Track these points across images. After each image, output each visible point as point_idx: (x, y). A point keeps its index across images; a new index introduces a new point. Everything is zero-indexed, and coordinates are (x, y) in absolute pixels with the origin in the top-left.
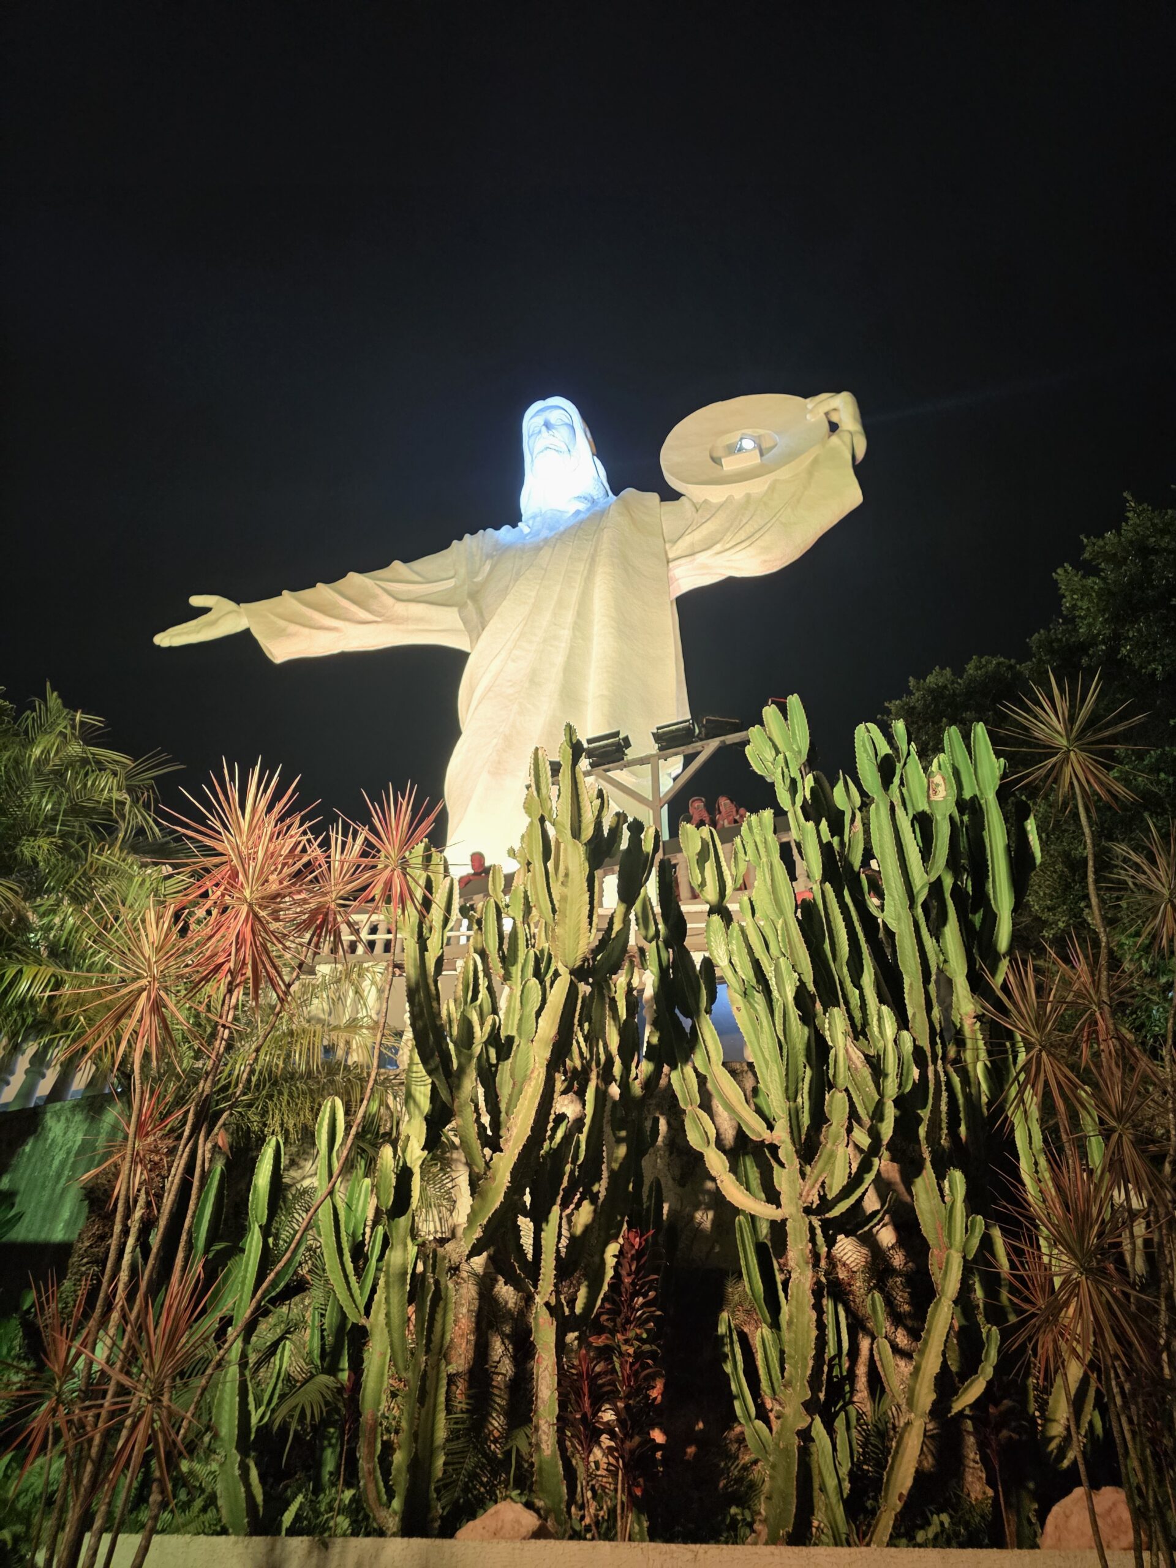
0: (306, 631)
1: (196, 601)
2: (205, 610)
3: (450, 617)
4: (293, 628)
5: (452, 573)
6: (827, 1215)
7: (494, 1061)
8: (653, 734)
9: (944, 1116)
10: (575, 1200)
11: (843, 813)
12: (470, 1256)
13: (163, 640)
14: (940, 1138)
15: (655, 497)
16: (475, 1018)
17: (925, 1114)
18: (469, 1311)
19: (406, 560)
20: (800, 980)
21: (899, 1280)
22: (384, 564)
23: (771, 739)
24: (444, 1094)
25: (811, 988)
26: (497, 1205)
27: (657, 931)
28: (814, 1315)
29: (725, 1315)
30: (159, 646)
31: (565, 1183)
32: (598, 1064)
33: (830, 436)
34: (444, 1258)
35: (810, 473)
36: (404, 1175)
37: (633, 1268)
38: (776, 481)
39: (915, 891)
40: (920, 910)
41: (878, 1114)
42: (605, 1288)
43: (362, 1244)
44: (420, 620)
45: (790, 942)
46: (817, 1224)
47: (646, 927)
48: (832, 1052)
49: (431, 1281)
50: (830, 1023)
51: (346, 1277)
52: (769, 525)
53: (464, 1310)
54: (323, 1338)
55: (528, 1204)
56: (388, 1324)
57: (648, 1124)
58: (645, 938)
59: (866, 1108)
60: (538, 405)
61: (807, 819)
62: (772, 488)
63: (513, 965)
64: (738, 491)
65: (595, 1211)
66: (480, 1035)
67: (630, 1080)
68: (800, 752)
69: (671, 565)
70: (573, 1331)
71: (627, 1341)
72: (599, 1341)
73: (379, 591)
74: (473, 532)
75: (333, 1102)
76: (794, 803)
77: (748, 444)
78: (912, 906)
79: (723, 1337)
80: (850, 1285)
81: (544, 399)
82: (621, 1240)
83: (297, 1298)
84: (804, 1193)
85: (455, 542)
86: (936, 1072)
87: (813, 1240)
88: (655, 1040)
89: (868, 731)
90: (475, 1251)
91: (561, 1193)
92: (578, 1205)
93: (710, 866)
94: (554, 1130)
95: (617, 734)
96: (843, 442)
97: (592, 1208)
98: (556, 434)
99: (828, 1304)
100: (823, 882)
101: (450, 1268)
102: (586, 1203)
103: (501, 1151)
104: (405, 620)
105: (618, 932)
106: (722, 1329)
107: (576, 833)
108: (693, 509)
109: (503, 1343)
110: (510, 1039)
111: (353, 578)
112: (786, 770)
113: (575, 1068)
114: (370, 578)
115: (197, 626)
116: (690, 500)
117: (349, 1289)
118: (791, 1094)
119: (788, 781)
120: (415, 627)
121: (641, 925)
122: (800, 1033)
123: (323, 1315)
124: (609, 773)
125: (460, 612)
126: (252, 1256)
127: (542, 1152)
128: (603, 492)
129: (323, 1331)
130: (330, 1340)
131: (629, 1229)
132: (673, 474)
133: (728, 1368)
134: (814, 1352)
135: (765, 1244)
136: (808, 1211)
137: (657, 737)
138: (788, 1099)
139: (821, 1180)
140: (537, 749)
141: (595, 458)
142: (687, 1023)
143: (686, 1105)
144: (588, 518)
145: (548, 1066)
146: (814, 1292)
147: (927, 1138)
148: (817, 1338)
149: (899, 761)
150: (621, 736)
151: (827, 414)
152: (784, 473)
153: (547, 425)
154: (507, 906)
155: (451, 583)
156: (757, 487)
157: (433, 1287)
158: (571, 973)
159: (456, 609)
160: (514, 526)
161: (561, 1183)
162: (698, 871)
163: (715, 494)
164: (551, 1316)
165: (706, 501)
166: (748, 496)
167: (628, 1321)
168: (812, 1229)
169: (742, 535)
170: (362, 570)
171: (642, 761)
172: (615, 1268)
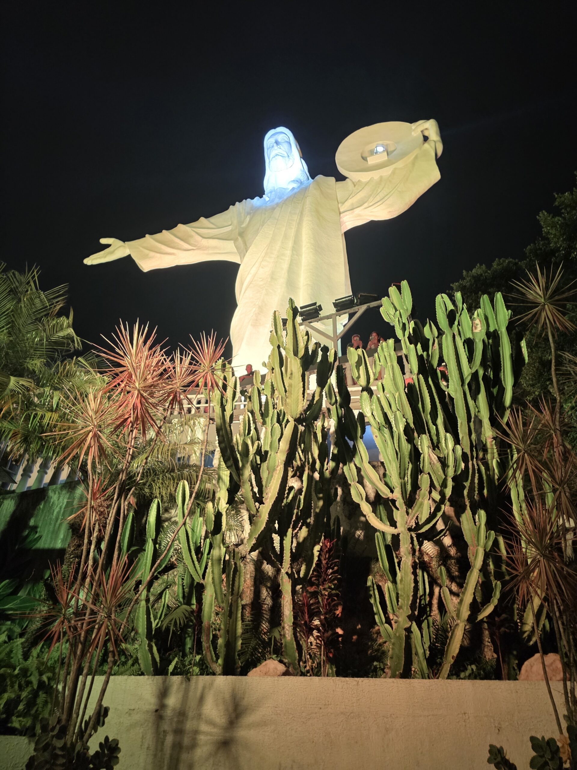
0: (158, 255)
1: (103, 241)
2: (108, 246)
3: (230, 246)
4: (152, 254)
5: (230, 223)
6: (419, 532)
7: (259, 462)
8: (333, 303)
9: (476, 485)
10: (299, 526)
11: (429, 340)
12: (250, 552)
13: (89, 261)
14: (474, 495)
15: (333, 179)
16: (249, 443)
17: (467, 484)
18: (250, 576)
19: (207, 217)
20: (407, 422)
21: (453, 561)
22: (196, 219)
23: (393, 304)
24: (235, 477)
25: (412, 426)
26: (262, 528)
27: (336, 400)
28: (413, 577)
29: (370, 578)
30: (86, 265)
31: (294, 518)
32: (309, 463)
33: (424, 144)
34: (238, 553)
35: (414, 163)
36: (218, 516)
37: (327, 556)
38: (395, 169)
39: (464, 377)
40: (466, 387)
41: (444, 485)
42: (314, 565)
43: (200, 547)
44: (215, 248)
45: (402, 404)
46: (414, 535)
47: (331, 398)
48: (422, 456)
49: (233, 563)
50: (421, 442)
51: (193, 562)
52: (392, 192)
53: (248, 576)
54: (183, 589)
55: (277, 528)
56: (213, 582)
57: (333, 491)
58: (330, 404)
59: (438, 482)
60: (271, 132)
61: (411, 343)
62: (393, 173)
63: (267, 417)
64: (375, 175)
65: (308, 531)
66: (252, 450)
67: (324, 470)
68: (407, 310)
69: (342, 215)
70: (299, 585)
71: (324, 589)
72: (312, 589)
73: (193, 234)
74: (240, 201)
75: (184, 483)
76: (404, 335)
77: (380, 149)
78: (463, 385)
79: (369, 587)
80: (430, 564)
81: (275, 128)
82: (321, 544)
83: (171, 572)
84: (408, 522)
85: (231, 206)
86: (473, 465)
87: (412, 543)
88: (336, 452)
89: (442, 298)
90: (253, 549)
91: (292, 523)
92: (301, 528)
93: (362, 368)
94: (289, 494)
95: (315, 304)
96: (431, 147)
97: (307, 530)
98: (282, 147)
99: (419, 572)
100: (418, 374)
101: (241, 557)
102: (304, 527)
103: (264, 504)
104: (206, 248)
105: (317, 401)
106: (369, 583)
107: (296, 353)
108: (353, 185)
109: (267, 591)
110: (266, 452)
111: (180, 226)
112: (400, 319)
113: (298, 466)
114: (188, 226)
115: (104, 254)
116: (351, 180)
117: (195, 567)
118: (402, 476)
119: (401, 325)
120: (213, 252)
121: (328, 398)
122: (406, 447)
123: (183, 579)
124: (311, 324)
125: (235, 243)
126: (149, 553)
127: (283, 504)
128: (306, 178)
129: (183, 586)
130: (186, 590)
131: (325, 539)
132: (342, 167)
133: (372, 601)
134: (412, 594)
135: (389, 545)
136: (410, 530)
137: (336, 305)
138: (401, 478)
139: (416, 515)
140: (275, 312)
141: (302, 159)
142: (351, 443)
143: (351, 482)
144: (299, 192)
145: (285, 464)
146: (412, 567)
147: (468, 495)
148: (414, 587)
149: (458, 313)
150: (317, 305)
151: (422, 131)
152: (399, 164)
153: (277, 143)
154: (263, 390)
155: (230, 228)
156: (386, 172)
157: (234, 566)
158: (295, 421)
159: (232, 242)
160: (261, 197)
161: (292, 518)
162: (356, 371)
163: (364, 177)
164: (289, 578)
165: (359, 181)
166: (381, 177)
167: (325, 580)
168: (412, 538)
169: (378, 198)
170: (185, 223)
171: (328, 317)
172: (319, 557)
